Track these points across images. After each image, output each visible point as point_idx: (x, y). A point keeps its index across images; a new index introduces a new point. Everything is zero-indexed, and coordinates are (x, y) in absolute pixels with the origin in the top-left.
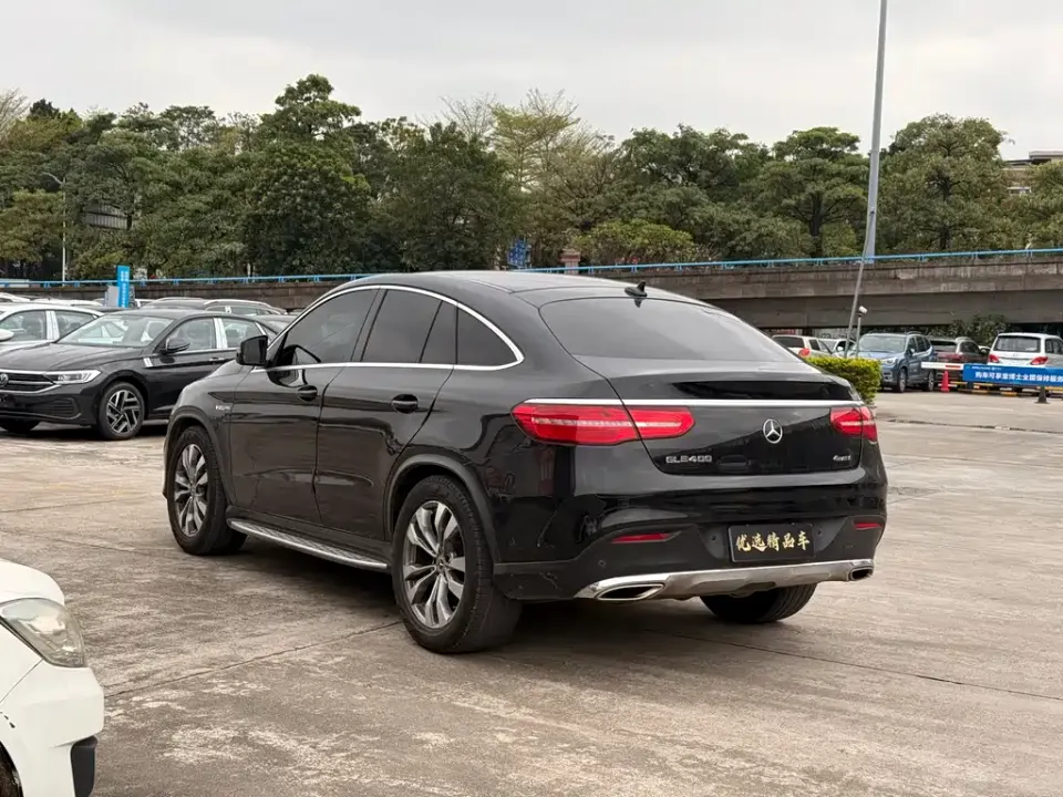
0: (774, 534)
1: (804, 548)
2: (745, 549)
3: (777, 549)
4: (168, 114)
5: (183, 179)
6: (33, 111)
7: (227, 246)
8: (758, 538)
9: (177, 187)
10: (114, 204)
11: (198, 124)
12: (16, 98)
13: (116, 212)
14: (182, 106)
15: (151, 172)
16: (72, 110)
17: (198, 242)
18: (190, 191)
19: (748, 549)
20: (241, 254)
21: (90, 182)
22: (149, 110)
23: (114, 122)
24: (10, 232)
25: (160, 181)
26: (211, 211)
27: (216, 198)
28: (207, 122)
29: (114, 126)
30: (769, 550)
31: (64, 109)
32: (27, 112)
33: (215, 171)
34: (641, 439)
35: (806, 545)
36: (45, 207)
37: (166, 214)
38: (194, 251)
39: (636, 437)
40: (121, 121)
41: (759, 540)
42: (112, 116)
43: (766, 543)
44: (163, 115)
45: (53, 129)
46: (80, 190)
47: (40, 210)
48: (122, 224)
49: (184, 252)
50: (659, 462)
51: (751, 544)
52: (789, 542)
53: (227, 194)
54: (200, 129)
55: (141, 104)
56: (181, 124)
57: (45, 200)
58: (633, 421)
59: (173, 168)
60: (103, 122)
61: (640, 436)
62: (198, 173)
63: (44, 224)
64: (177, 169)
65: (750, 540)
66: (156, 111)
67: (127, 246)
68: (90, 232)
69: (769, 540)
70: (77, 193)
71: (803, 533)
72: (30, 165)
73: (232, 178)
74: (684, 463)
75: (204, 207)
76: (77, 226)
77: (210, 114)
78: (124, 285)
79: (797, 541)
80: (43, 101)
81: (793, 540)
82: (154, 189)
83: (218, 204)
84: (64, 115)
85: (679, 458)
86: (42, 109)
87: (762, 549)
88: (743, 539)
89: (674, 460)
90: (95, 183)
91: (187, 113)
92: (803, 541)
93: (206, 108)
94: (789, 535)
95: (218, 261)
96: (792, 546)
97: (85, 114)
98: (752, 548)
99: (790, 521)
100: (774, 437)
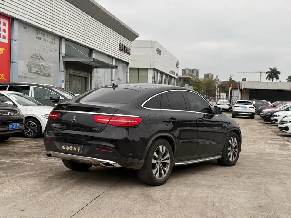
0: (72, 146)
1: (78, 151)
3: (71, 150)
8: (68, 146)
19: (64, 149)
30: (69, 150)
43: (69, 148)
52: (75, 149)
65: (65, 147)
69: (70, 148)
71: (79, 147)
74: (56, 125)
79: (77, 149)
81: (76, 149)
87: (68, 149)
88: (64, 146)
92: (79, 149)
94: (75, 147)
96: (75, 150)
99: (77, 144)
100: (74, 121)
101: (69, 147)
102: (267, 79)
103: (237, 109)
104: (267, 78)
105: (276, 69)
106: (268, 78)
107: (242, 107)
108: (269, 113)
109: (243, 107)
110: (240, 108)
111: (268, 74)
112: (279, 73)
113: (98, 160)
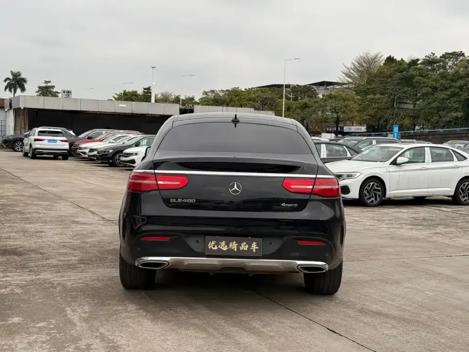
0: (235, 242)
1: (254, 251)
2: (213, 248)
3: (235, 250)
4: (444, 56)
5: (438, 85)
6: (386, 61)
7: (455, 114)
8: (223, 243)
9: (435, 89)
10: (407, 98)
11: (457, 60)
12: (379, 56)
13: (408, 101)
14: (450, 52)
15: (423, 83)
16: (402, 59)
17: (441, 113)
18: (440, 90)
19: (216, 248)
20: (461, 118)
21: (397, 89)
22: (435, 55)
23: (419, 62)
24: (365, 113)
25: (427, 86)
26: (449, 99)
27: (452, 92)
28: (462, 58)
29: (419, 64)
31: (399, 59)
32: (384, 62)
33: (452, 80)
34: (159, 190)
35: (256, 249)
36: (380, 101)
37: (429, 101)
38: (441, 117)
39: (157, 188)
40: (422, 62)
41: (224, 244)
42: (418, 60)
43: (228, 246)
44: (441, 57)
45: (394, 67)
46: (393, 93)
47: (378, 103)
48: (411, 107)
49: (435, 118)
50: (167, 202)
51: (218, 246)
52: (244, 247)
53: (457, 90)
54: (458, 62)
55: (432, 53)
56: (449, 61)
57: (379, 99)
58: (157, 181)
59: (433, 81)
60: (414, 62)
61: (159, 188)
62: (444, 82)
63: (379, 108)
64: (435, 80)
65: (217, 244)
66: (438, 55)
67: (413, 116)
68: (396, 111)
69: (231, 245)
70: (392, 95)
71: (254, 243)
72: (382, 84)
73: (460, 83)
74: (180, 203)
75: (446, 97)
76: (392, 109)
77: (463, 55)
78: (396, 133)
79: (250, 247)
80: (390, 56)
81: (247, 246)
82: (424, 90)
83: (453, 95)
84: (399, 61)
85: (177, 200)
86: (390, 60)
87: (225, 249)
88: (213, 243)
89: (174, 200)
90: (400, 89)
91: (453, 55)
92: (254, 247)
93: (461, 52)
94: (245, 243)
95: (450, 121)
96: (246, 249)
97: (407, 60)
98: (218, 248)
99: (247, 236)
100: (236, 191)
101: (227, 244)
102: (5, 90)
103: (40, 145)
104: (6, 88)
105: (19, 75)
106: (8, 90)
107: (49, 141)
108: (111, 151)
109: (51, 140)
110: (46, 142)
111: (8, 81)
112: (24, 80)
113: (299, 262)
